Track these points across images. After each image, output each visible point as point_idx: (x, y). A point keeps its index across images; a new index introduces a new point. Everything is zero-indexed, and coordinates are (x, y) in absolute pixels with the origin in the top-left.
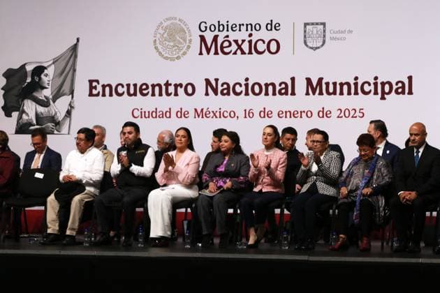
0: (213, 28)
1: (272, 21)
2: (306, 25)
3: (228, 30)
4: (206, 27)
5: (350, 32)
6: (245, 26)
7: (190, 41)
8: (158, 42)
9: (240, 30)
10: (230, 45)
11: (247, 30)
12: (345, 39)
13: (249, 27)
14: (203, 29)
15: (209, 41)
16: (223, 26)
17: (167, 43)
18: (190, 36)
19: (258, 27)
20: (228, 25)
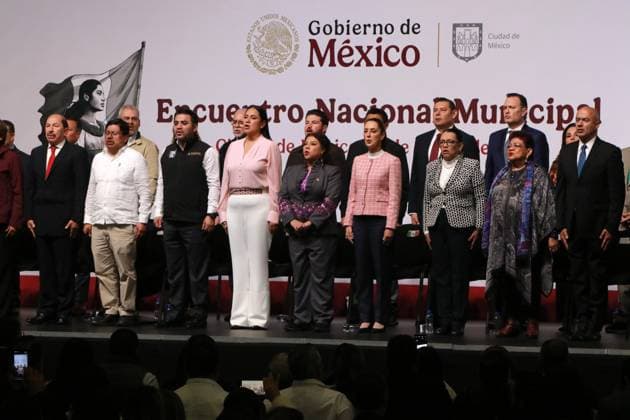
0: (328, 30)
1: (408, 20)
2: (455, 26)
3: (348, 33)
4: (319, 28)
5: (516, 36)
6: (372, 27)
7: (297, 47)
8: (252, 47)
9: (365, 33)
10: (351, 53)
11: (375, 33)
12: (508, 46)
13: (378, 28)
14: (315, 31)
15: (323, 47)
16: (342, 26)
17: (266, 50)
18: (297, 40)
19: (389, 29)
20: (348, 26)
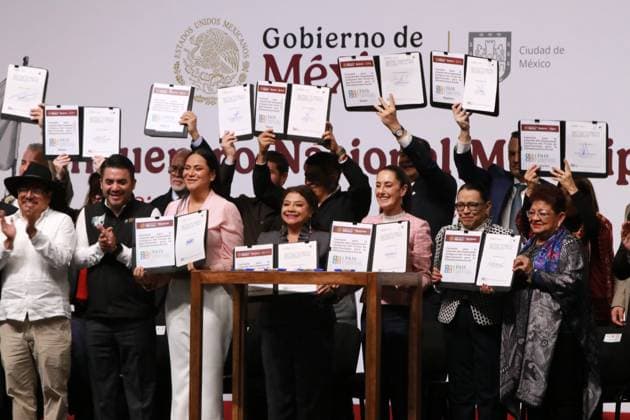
0: (290, 41)
1: (405, 28)
2: (473, 36)
3: (319, 46)
4: (277, 39)
5: (559, 50)
6: (354, 37)
7: (246, 66)
8: (182, 67)
9: (343, 46)
10: (324, 74)
11: (357, 46)
12: (548, 65)
13: (362, 39)
14: (272, 42)
15: (283, 66)
16: (311, 36)
17: (202, 69)
18: (246, 55)
19: (378, 40)
20: (319, 36)
